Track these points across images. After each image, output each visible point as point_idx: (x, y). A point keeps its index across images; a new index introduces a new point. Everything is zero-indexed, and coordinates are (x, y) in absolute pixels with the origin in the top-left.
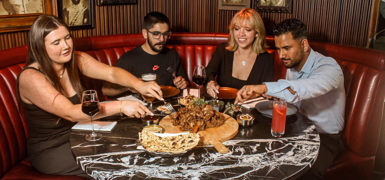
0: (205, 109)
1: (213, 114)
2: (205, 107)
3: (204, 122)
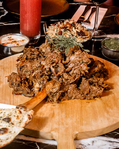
0: (73, 58)
1: (87, 71)
2: (73, 53)
3: (62, 86)
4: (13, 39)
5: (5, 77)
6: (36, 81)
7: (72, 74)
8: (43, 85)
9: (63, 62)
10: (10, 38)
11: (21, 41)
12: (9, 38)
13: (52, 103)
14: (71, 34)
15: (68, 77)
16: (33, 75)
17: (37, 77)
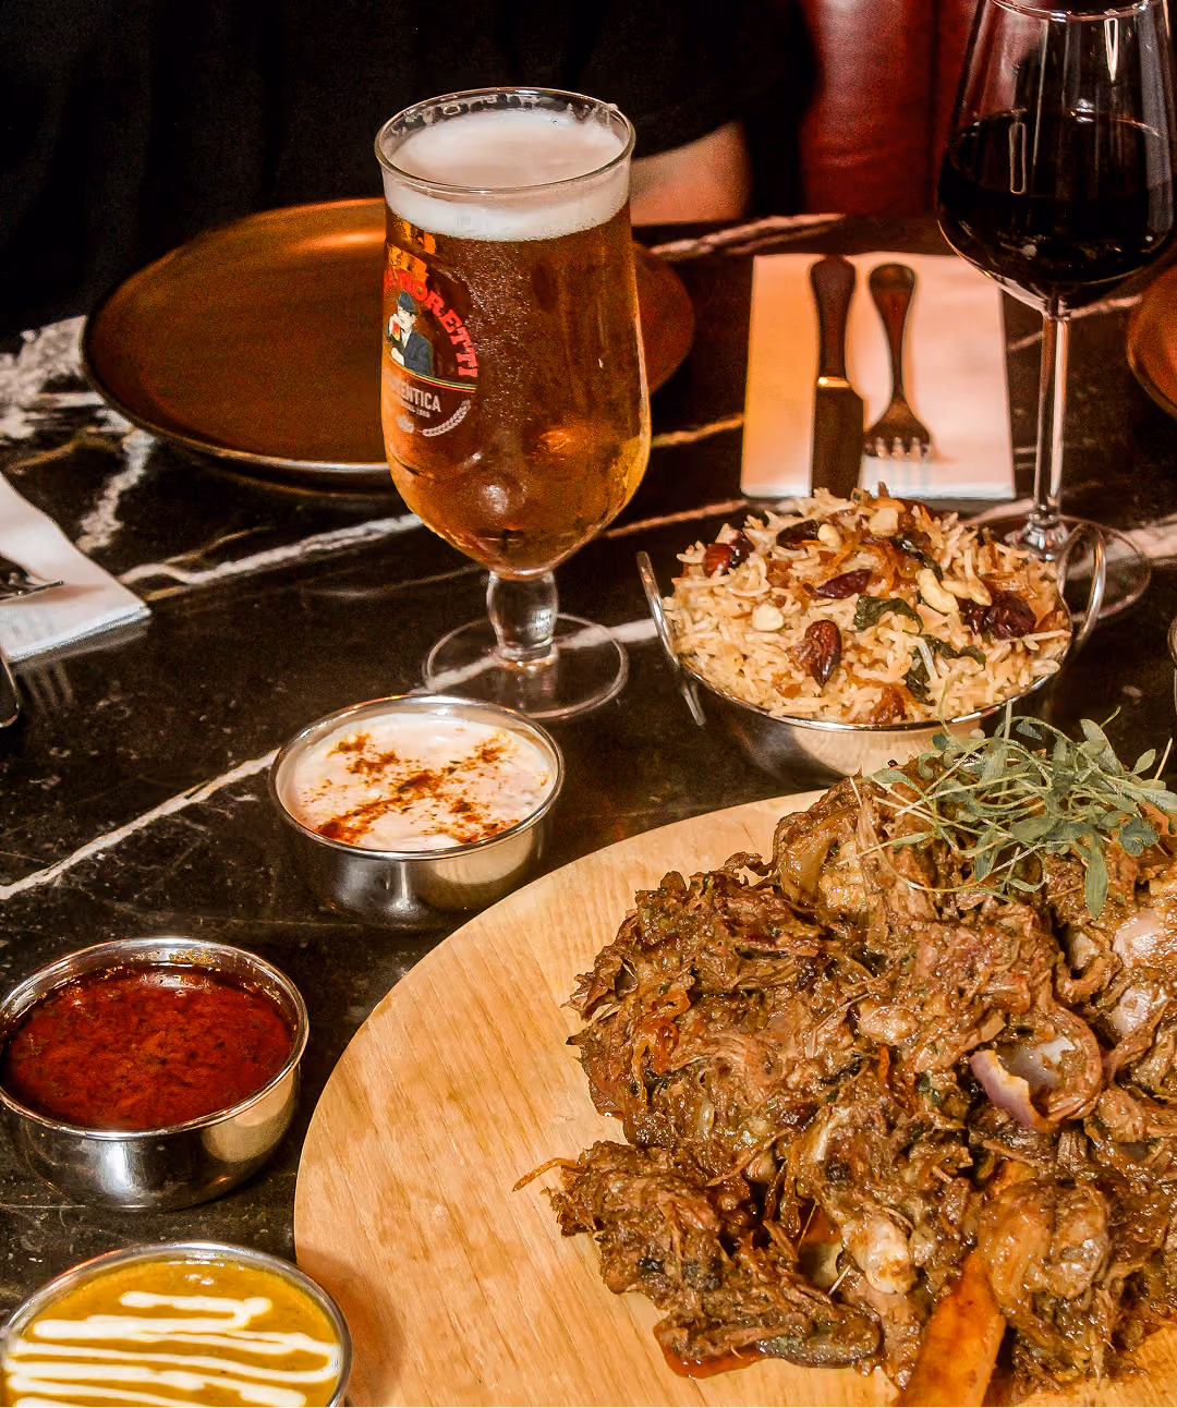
4: (390, 759)
5: (519, 1186)
6: (869, 1206)
7: (1162, 1083)
8: (948, 1240)
9: (1068, 987)
10: (359, 746)
11: (470, 765)
12: (345, 748)
13: (1064, 1384)
14: (930, 640)
15: (1146, 1121)
16: (819, 1153)
17: (860, 1167)
